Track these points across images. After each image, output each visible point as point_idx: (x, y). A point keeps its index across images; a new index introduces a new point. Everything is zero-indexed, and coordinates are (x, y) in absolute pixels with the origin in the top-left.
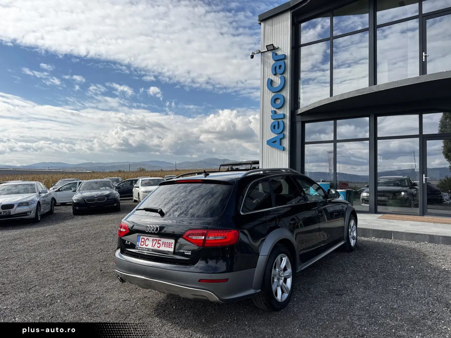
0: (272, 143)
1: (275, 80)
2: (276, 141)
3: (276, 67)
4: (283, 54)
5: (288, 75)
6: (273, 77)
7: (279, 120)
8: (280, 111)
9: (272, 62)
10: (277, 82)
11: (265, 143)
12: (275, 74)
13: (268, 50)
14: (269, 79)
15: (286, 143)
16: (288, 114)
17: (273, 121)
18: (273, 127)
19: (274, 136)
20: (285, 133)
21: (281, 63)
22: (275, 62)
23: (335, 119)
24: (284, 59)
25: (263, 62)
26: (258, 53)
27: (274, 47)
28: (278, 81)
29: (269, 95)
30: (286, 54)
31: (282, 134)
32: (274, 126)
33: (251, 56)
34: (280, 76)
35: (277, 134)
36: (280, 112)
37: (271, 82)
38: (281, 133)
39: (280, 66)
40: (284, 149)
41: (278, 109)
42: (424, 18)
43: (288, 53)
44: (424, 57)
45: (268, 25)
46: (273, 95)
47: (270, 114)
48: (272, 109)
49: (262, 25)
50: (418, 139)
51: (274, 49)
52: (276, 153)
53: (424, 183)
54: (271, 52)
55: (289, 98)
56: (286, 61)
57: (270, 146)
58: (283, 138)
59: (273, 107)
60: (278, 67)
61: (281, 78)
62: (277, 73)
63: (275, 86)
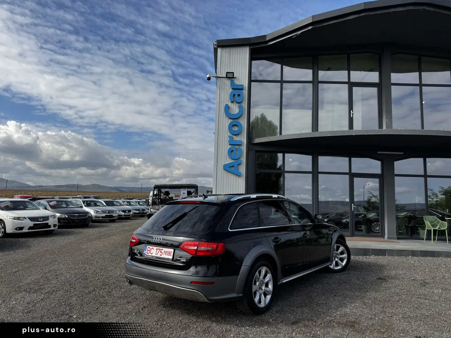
0: (229, 168)
1: (232, 108)
3: (234, 95)
4: (240, 84)
5: (245, 105)
6: (230, 104)
7: (237, 147)
10: (234, 109)
11: (221, 168)
13: (227, 77)
14: (227, 105)
15: (243, 169)
16: (245, 142)
18: (231, 152)
20: (242, 160)
23: (284, 152)
24: (242, 89)
27: (233, 75)
30: (244, 85)
33: (208, 78)
34: (237, 105)
36: (236, 138)
38: (238, 159)
41: (235, 135)
42: (351, 85)
43: (246, 85)
44: (352, 114)
45: (225, 52)
46: (230, 121)
47: (227, 138)
48: (229, 134)
49: (219, 50)
50: (348, 176)
51: (233, 77)
52: (232, 178)
53: (353, 210)
54: (229, 80)
55: (246, 126)
56: (244, 91)
57: (226, 171)
58: (240, 164)
59: (231, 133)
60: (236, 96)
61: (239, 107)
62: (235, 101)
63: (232, 113)
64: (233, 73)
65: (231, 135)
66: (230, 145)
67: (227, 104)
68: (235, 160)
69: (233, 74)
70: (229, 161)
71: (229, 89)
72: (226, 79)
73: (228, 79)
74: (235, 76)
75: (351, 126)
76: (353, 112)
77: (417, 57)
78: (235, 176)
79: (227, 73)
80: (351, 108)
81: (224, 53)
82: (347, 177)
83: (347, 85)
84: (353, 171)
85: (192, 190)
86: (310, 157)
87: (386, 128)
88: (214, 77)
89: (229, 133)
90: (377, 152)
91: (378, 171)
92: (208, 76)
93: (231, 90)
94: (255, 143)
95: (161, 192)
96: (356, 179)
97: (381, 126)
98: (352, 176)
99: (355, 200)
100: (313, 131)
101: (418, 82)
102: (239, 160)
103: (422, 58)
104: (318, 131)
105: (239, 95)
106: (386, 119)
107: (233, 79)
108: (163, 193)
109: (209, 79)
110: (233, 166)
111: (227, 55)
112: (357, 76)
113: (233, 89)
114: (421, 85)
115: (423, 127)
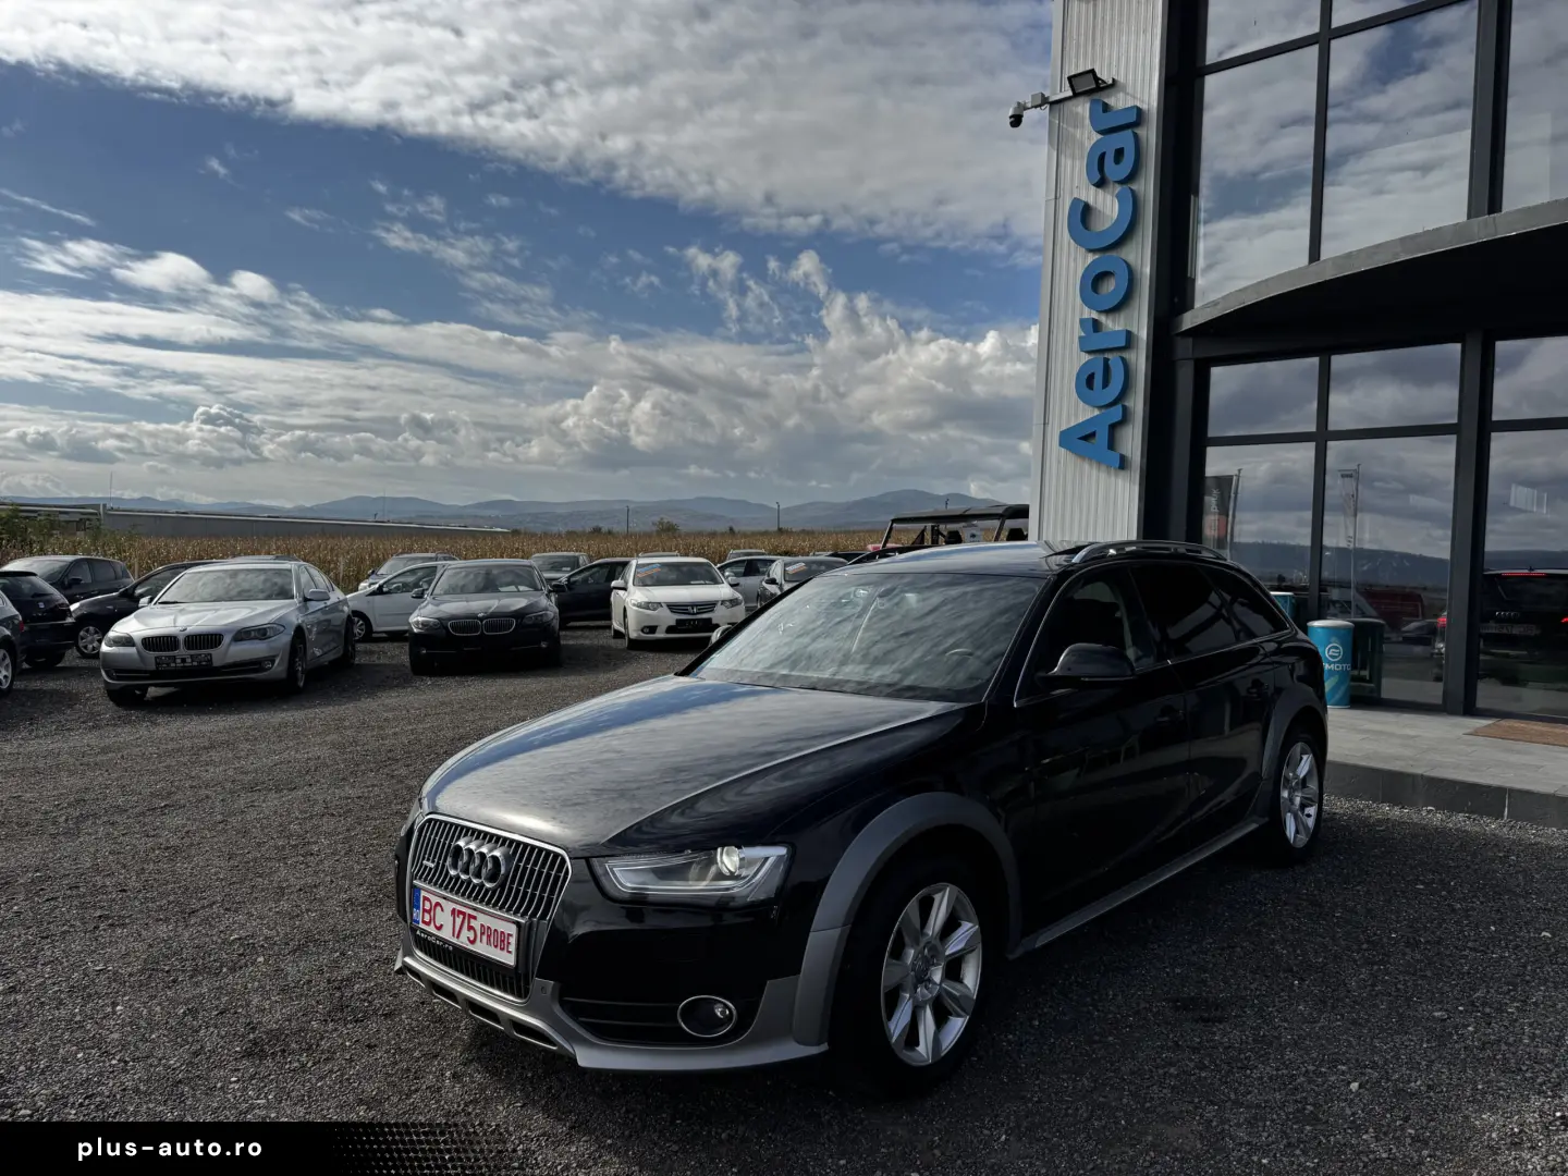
0: (1080, 440)
1: (1099, 206)
2: (1093, 435)
3: (1102, 157)
4: (1129, 104)
5: (1147, 187)
6: (1090, 195)
7: (1110, 356)
8: (1114, 321)
9: (1088, 137)
10: (1108, 212)
11: (1054, 439)
12: (1101, 184)
13: (1076, 94)
14: (1076, 201)
15: (1133, 441)
16: (1143, 333)
17: (1086, 358)
18: (1087, 381)
19: (1086, 413)
20: (1129, 403)
21: (1124, 140)
22: (1100, 136)
23: (1325, 352)
24: (1137, 124)
25: (1059, 141)
26: (1040, 106)
27: (1097, 79)
28: (1109, 207)
29: (1075, 262)
30: (1144, 107)
31: (1118, 408)
32: (1090, 381)
33: (1011, 117)
34: (1118, 188)
35: (1100, 408)
36: (1112, 324)
37: (1084, 213)
38: (1114, 404)
39: (1119, 153)
40: (1123, 464)
41: (1108, 312)
43: (1152, 101)
46: (1088, 260)
47: (1077, 331)
48: (1083, 313)
51: (1097, 89)
52: (1093, 477)
54: (1085, 101)
55: (1147, 270)
56: (1142, 131)
57: (1073, 453)
58: (1123, 422)
60: (1109, 157)
61: (1118, 197)
62: (1106, 180)
64: (1094, 71)
67: (1081, 196)
68: (1105, 406)
69: (1093, 75)
72: (1075, 101)
73: (1083, 98)
74: (1105, 82)
78: (1103, 468)
79: (1071, 79)
89: (1082, 306)
92: (1012, 109)
93: (1093, 140)
102: (1118, 406)
107: (1100, 94)
109: (1016, 121)
110: (1094, 433)
113: (1101, 132)
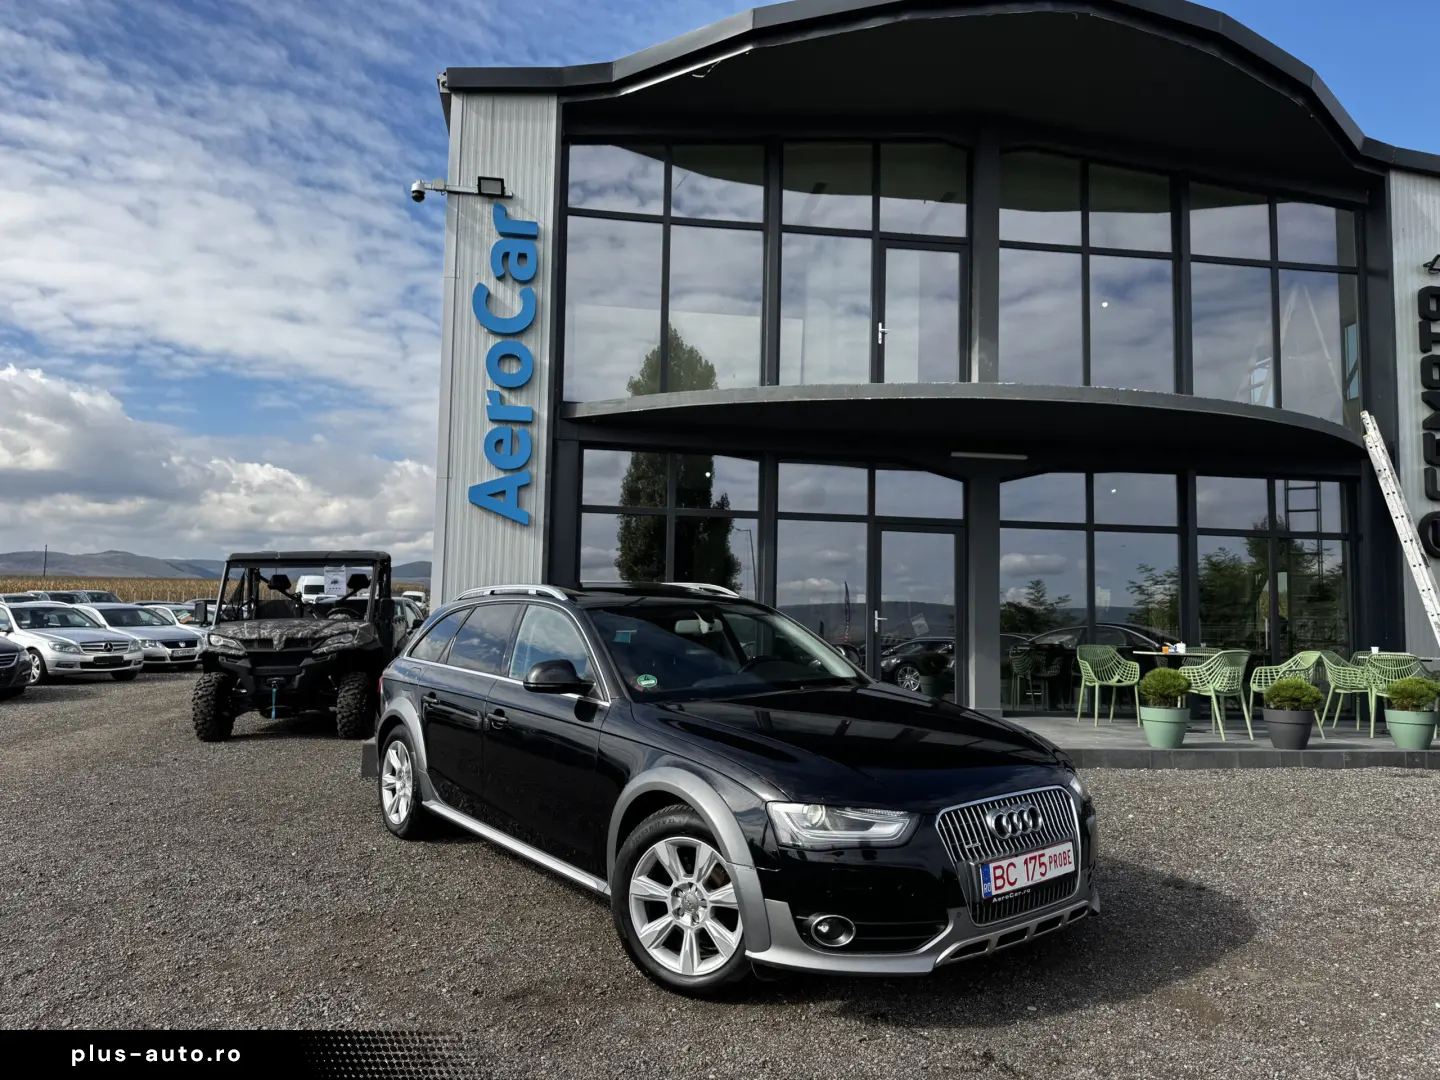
0: (486, 498)
1: (501, 297)
2: (502, 494)
3: (506, 255)
4: (526, 218)
5: (544, 291)
7: (517, 428)
8: (516, 398)
9: (491, 235)
10: (508, 302)
11: (460, 497)
12: (501, 278)
13: (480, 194)
14: (480, 287)
15: (536, 503)
16: (543, 413)
17: (491, 424)
18: (495, 444)
20: (532, 471)
22: (502, 238)
23: (664, 450)
24: (534, 237)
25: (458, 228)
26: (442, 192)
27: (503, 188)
30: (541, 225)
31: (525, 473)
32: (500, 442)
33: (414, 192)
34: (518, 289)
35: (505, 470)
36: (514, 401)
38: (519, 469)
41: (510, 389)
42: (884, 241)
43: (547, 222)
44: (880, 335)
45: (477, 113)
46: (493, 341)
47: (483, 400)
48: (490, 386)
49: (456, 102)
50: (864, 526)
51: (502, 196)
52: (499, 532)
53: (876, 630)
54: (489, 202)
55: (546, 361)
56: (539, 245)
57: (480, 507)
58: (527, 486)
59: (495, 380)
60: (513, 258)
61: (522, 294)
62: (507, 275)
63: (500, 315)
64: (502, 181)
65: (497, 389)
66: (493, 421)
67: (484, 283)
68: (512, 470)
69: (500, 183)
70: (491, 475)
71: (488, 235)
72: (479, 199)
73: (487, 199)
74: (508, 193)
75: (878, 372)
76: (883, 327)
77: (1076, 164)
78: (509, 523)
79: (480, 179)
80: (878, 314)
81: (474, 115)
82: (862, 529)
83: (868, 243)
84: (881, 511)
85: (368, 570)
86: (756, 464)
87: (980, 380)
88: (437, 190)
89: (488, 379)
90: (950, 454)
91: (956, 512)
92: (415, 187)
93: (495, 238)
94: (577, 416)
95: (260, 578)
96: (887, 536)
97: (965, 374)
98: (878, 525)
99: (884, 598)
100: (762, 383)
101: (1078, 242)
102: (524, 471)
103: (1093, 167)
104: (778, 383)
105: (522, 256)
106: (980, 352)
107: (502, 202)
108: (266, 580)
109: (419, 196)
110: (503, 492)
111: (482, 121)
112: (902, 213)
113: (502, 234)
114: (1085, 250)
115: (1087, 380)
